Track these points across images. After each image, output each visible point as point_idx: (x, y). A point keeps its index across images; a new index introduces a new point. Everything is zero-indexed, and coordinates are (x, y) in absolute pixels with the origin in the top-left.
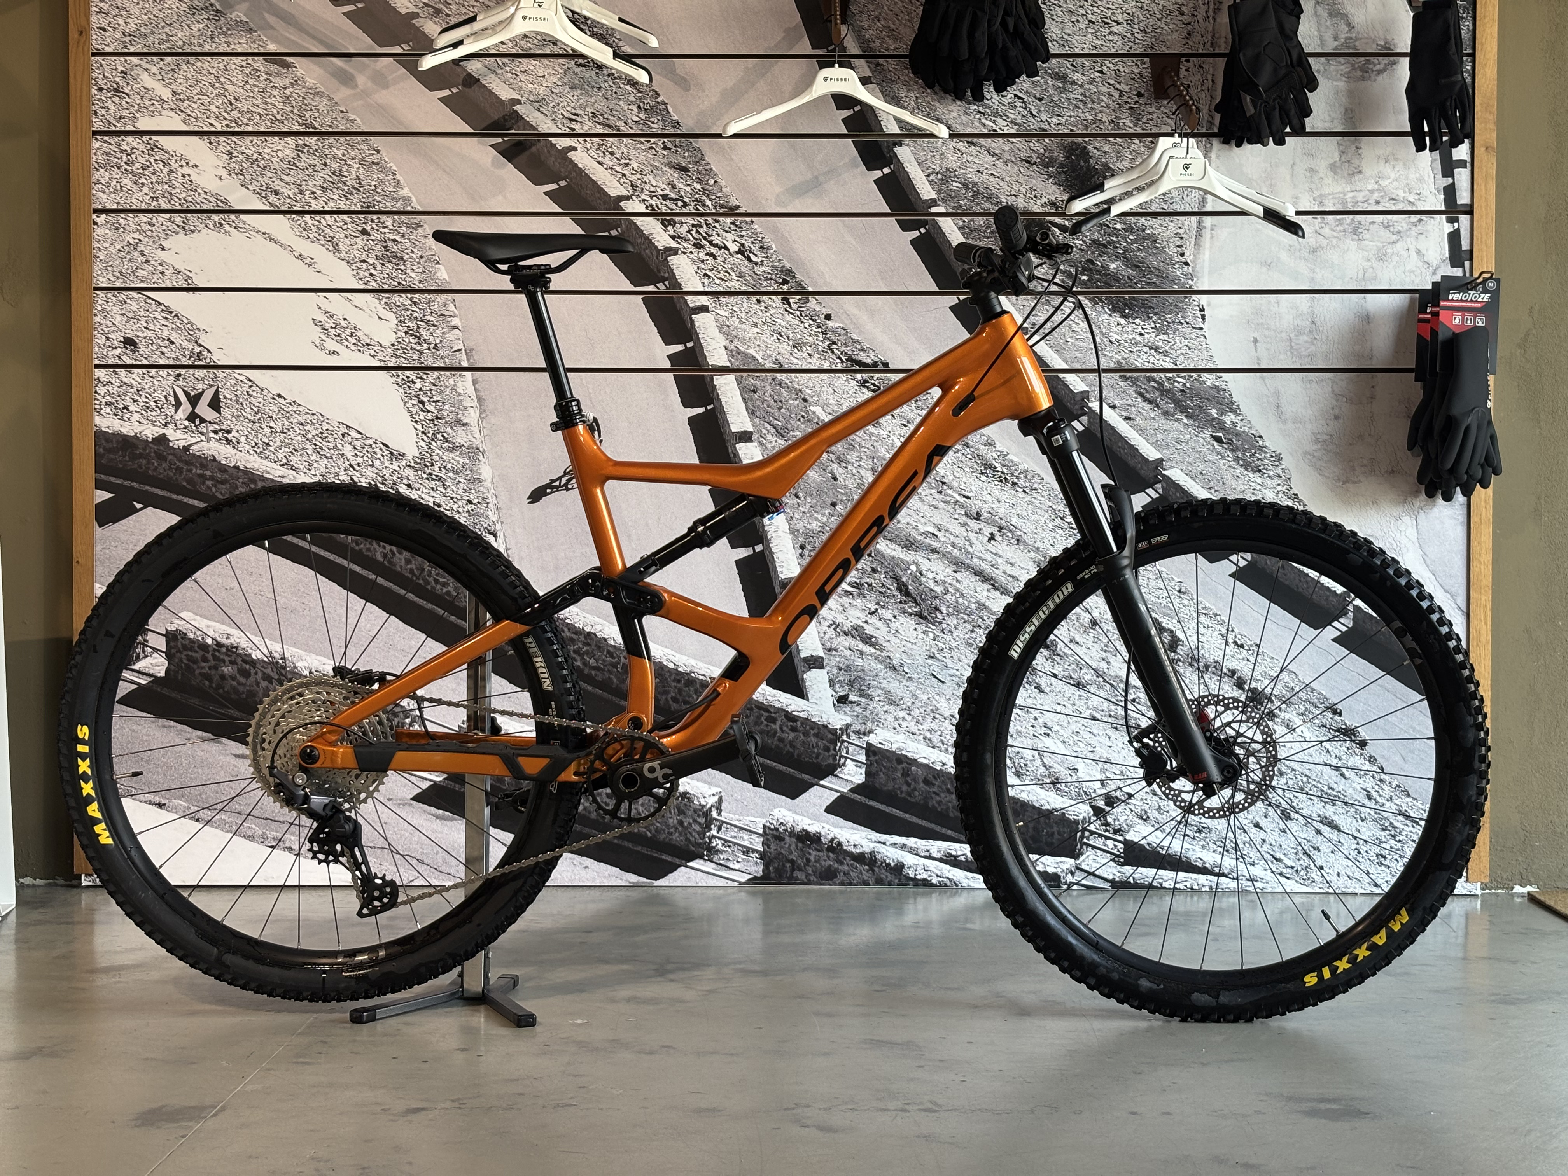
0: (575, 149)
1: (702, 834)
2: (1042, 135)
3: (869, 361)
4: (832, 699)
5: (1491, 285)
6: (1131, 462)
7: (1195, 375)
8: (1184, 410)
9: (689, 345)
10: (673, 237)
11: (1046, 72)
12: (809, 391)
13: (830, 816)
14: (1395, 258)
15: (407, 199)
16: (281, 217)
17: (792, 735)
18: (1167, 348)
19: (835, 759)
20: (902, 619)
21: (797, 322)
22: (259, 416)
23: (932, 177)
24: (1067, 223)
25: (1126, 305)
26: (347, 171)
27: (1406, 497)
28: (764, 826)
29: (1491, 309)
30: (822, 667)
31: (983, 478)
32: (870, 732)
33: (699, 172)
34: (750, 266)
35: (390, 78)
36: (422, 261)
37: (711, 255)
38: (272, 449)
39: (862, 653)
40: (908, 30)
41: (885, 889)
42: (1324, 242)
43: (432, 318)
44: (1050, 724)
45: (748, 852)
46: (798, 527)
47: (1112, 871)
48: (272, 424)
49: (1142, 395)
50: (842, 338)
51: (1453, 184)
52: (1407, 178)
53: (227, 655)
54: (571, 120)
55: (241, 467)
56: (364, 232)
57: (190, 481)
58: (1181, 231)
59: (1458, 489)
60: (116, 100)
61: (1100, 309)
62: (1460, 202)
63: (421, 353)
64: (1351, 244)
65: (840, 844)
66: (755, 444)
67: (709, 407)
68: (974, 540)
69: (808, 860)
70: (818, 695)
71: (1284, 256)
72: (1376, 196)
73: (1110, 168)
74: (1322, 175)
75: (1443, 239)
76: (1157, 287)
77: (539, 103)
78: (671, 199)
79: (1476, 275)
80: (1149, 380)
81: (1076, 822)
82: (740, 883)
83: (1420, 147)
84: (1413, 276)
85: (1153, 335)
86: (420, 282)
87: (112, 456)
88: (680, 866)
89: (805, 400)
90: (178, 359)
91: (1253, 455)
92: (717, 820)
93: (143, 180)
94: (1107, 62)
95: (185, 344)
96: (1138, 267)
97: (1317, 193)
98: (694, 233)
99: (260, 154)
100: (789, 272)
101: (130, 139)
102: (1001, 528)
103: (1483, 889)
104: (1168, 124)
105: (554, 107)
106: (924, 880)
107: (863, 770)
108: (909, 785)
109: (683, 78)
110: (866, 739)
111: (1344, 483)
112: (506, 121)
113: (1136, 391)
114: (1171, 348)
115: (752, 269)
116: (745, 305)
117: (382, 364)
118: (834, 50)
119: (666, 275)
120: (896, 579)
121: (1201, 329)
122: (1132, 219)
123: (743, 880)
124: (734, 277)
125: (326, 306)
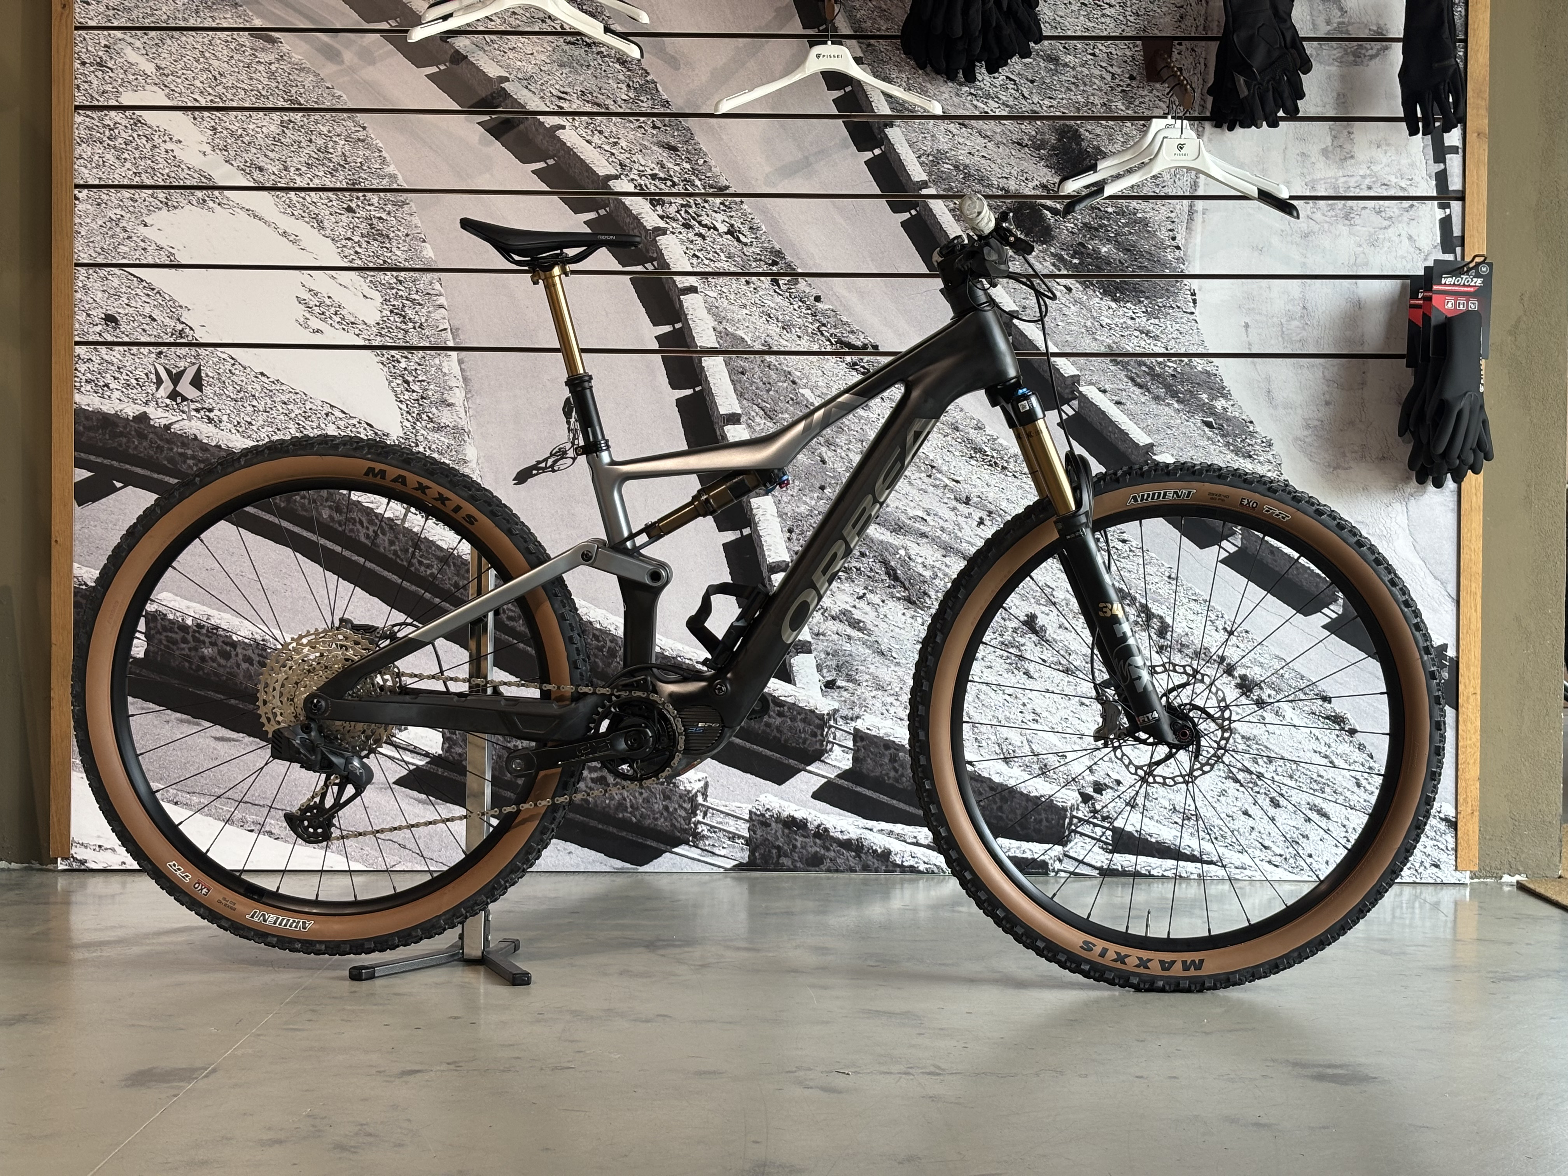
0: (563, 127)
1: (688, 820)
2: (1033, 117)
3: (859, 344)
4: (819, 684)
5: (1484, 269)
6: (1122, 447)
7: (1186, 360)
8: (1174, 395)
9: (678, 326)
10: (662, 217)
11: (1038, 54)
12: (798, 374)
13: (818, 803)
14: (1387, 244)
15: (393, 177)
16: (266, 193)
17: (779, 720)
18: (1158, 333)
19: (822, 745)
20: (891, 603)
21: (786, 304)
22: (242, 394)
23: (923, 159)
24: (1058, 206)
25: (1117, 289)
26: (333, 147)
27: (1396, 484)
28: (751, 812)
29: (1483, 294)
30: (810, 652)
31: (973, 462)
32: (857, 718)
33: (688, 151)
34: (740, 246)
35: (376, 54)
36: (408, 239)
37: (700, 235)
38: (255, 428)
39: (849, 638)
40: (899, 11)
41: (872, 876)
42: (1316, 228)
43: (417, 297)
44: (1038, 710)
45: (733, 838)
46: (786, 510)
47: (1099, 858)
48: (255, 403)
49: (1132, 379)
50: (831, 320)
51: (1445, 170)
52: (1399, 163)
53: (207, 636)
54: (560, 98)
55: (223, 446)
56: (349, 209)
57: (171, 460)
58: (1173, 215)
59: (1449, 475)
60: (99, 74)
61: (1091, 293)
62: (1451, 188)
63: (406, 332)
64: (1342, 229)
65: (826, 830)
66: (744, 426)
67: (697, 389)
68: (963, 525)
69: (795, 847)
70: (805, 680)
71: (1275, 241)
72: (1368, 181)
73: (1101, 151)
74: (1313, 160)
75: (1434, 225)
76: (1148, 271)
77: (527, 81)
78: (660, 179)
79: (1468, 259)
80: (1140, 364)
81: (1064, 809)
82: (726, 869)
83: (1413, 132)
84: (1404, 262)
85: (1144, 319)
86: (406, 260)
87: (92, 435)
88: (665, 852)
89: (794, 382)
90: (159, 336)
91: (1243, 441)
92: (703, 805)
93: (126, 155)
94: (1099, 45)
95: (167, 321)
96: (1129, 250)
97: (1308, 178)
98: (682, 213)
99: (244, 130)
100: (779, 253)
101: (113, 114)
102: (990, 513)
103: (1472, 878)
104: (1160, 108)
105: (542, 84)
106: (912, 866)
107: (850, 756)
108: (896, 771)
109: (673, 57)
110: (853, 724)
111: (1335, 469)
112: (493, 98)
113: (1126, 376)
114: (1162, 332)
115: (741, 250)
116: (734, 286)
117: (367, 343)
118: (826, 30)
119: (655, 255)
120: (885, 563)
121: (1192, 313)
122: (1124, 202)
123: (729, 866)
124: (723, 257)
125: (310, 284)
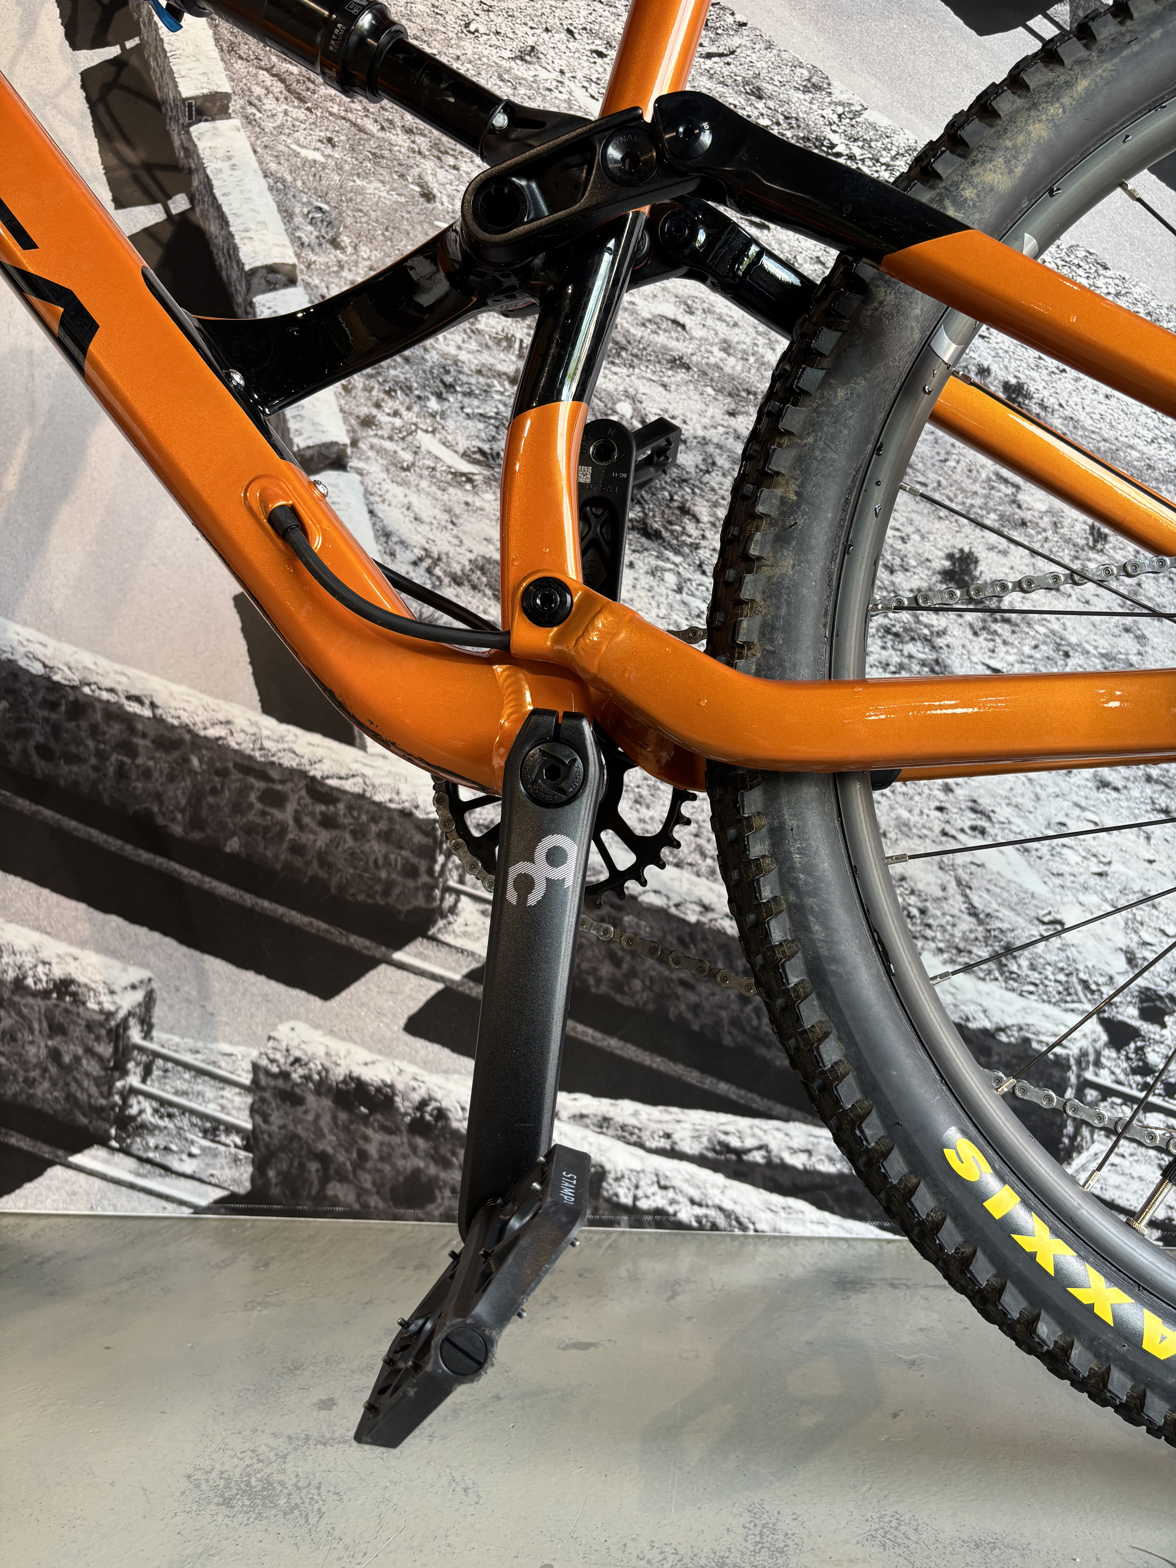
1: (106, 1084)
13: (419, 1044)
17: (324, 837)
28: (256, 1067)
45: (215, 1129)
66: (236, 122)
67: (129, 44)
69: (363, 1156)
81: (1060, 1063)
82: (197, 1210)
88: (51, 1163)
92: (141, 1050)
106: (659, 1211)
108: (616, 962)
123: (203, 1202)
